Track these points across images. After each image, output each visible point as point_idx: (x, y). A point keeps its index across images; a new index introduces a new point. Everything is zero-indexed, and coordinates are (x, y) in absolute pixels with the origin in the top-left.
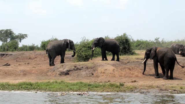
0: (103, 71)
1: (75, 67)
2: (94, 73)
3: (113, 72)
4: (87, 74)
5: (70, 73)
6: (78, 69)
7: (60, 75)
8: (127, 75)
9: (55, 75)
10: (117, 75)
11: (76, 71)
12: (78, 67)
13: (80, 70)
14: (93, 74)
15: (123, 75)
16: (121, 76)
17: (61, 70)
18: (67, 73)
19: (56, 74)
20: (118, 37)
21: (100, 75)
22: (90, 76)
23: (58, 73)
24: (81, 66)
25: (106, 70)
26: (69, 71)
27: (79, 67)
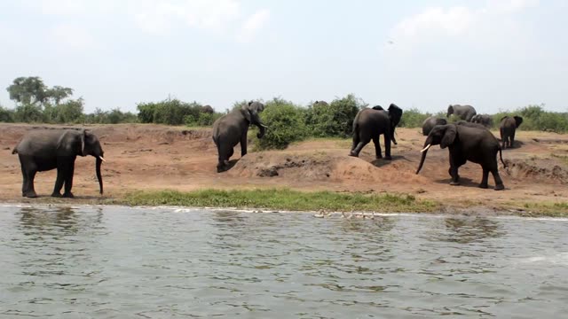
0: (348, 170)
1: (288, 160)
2: (329, 173)
3: (368, 173)
4: (316, 175)
5: (280, 171)
6: (293, 165)
7: (261, 176)
8: (396, 179)
9: (248, 175)
10: (377, 179)
11: (292, 169)
12: (293, 160)
13: (299, 166)
14: (328, 176)
15: (388, 179)
16: (384, 181)
17: (261, 165)
18: (274, 173)
19: (252, 173)
20: (337, 102)
21: (341, 176)
22: (324, 180)
23: (255, 172)
24: (300, 160)
25: (354, 167)
26: (278, 168)
27: (297, 161)
